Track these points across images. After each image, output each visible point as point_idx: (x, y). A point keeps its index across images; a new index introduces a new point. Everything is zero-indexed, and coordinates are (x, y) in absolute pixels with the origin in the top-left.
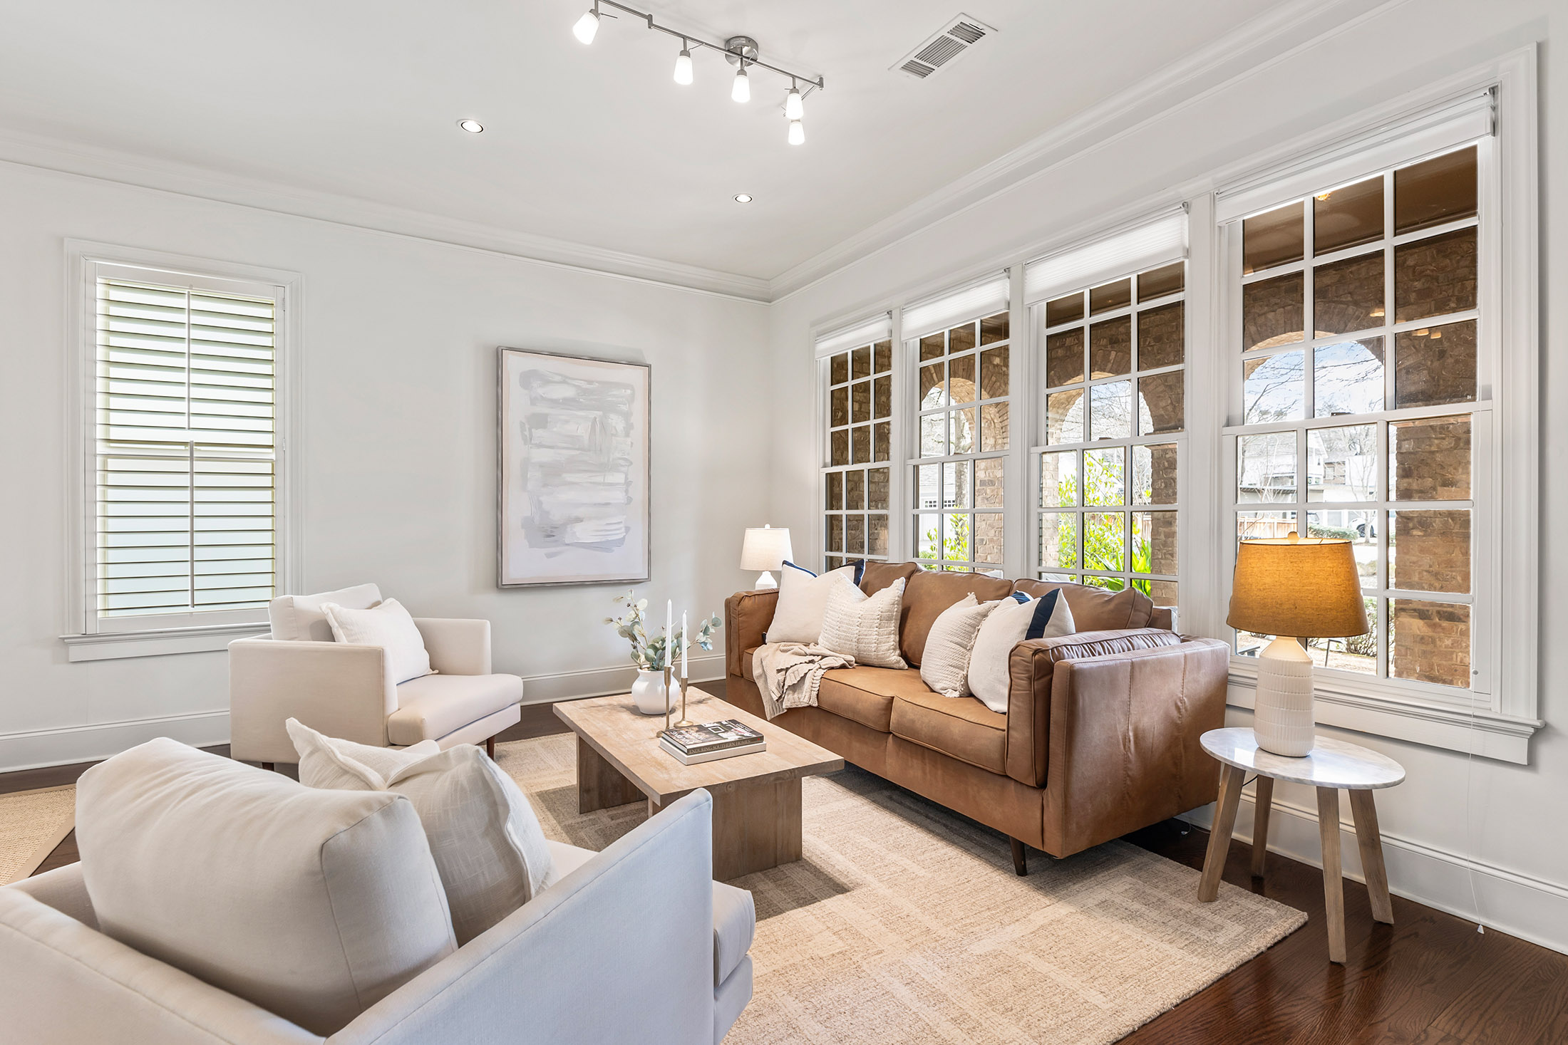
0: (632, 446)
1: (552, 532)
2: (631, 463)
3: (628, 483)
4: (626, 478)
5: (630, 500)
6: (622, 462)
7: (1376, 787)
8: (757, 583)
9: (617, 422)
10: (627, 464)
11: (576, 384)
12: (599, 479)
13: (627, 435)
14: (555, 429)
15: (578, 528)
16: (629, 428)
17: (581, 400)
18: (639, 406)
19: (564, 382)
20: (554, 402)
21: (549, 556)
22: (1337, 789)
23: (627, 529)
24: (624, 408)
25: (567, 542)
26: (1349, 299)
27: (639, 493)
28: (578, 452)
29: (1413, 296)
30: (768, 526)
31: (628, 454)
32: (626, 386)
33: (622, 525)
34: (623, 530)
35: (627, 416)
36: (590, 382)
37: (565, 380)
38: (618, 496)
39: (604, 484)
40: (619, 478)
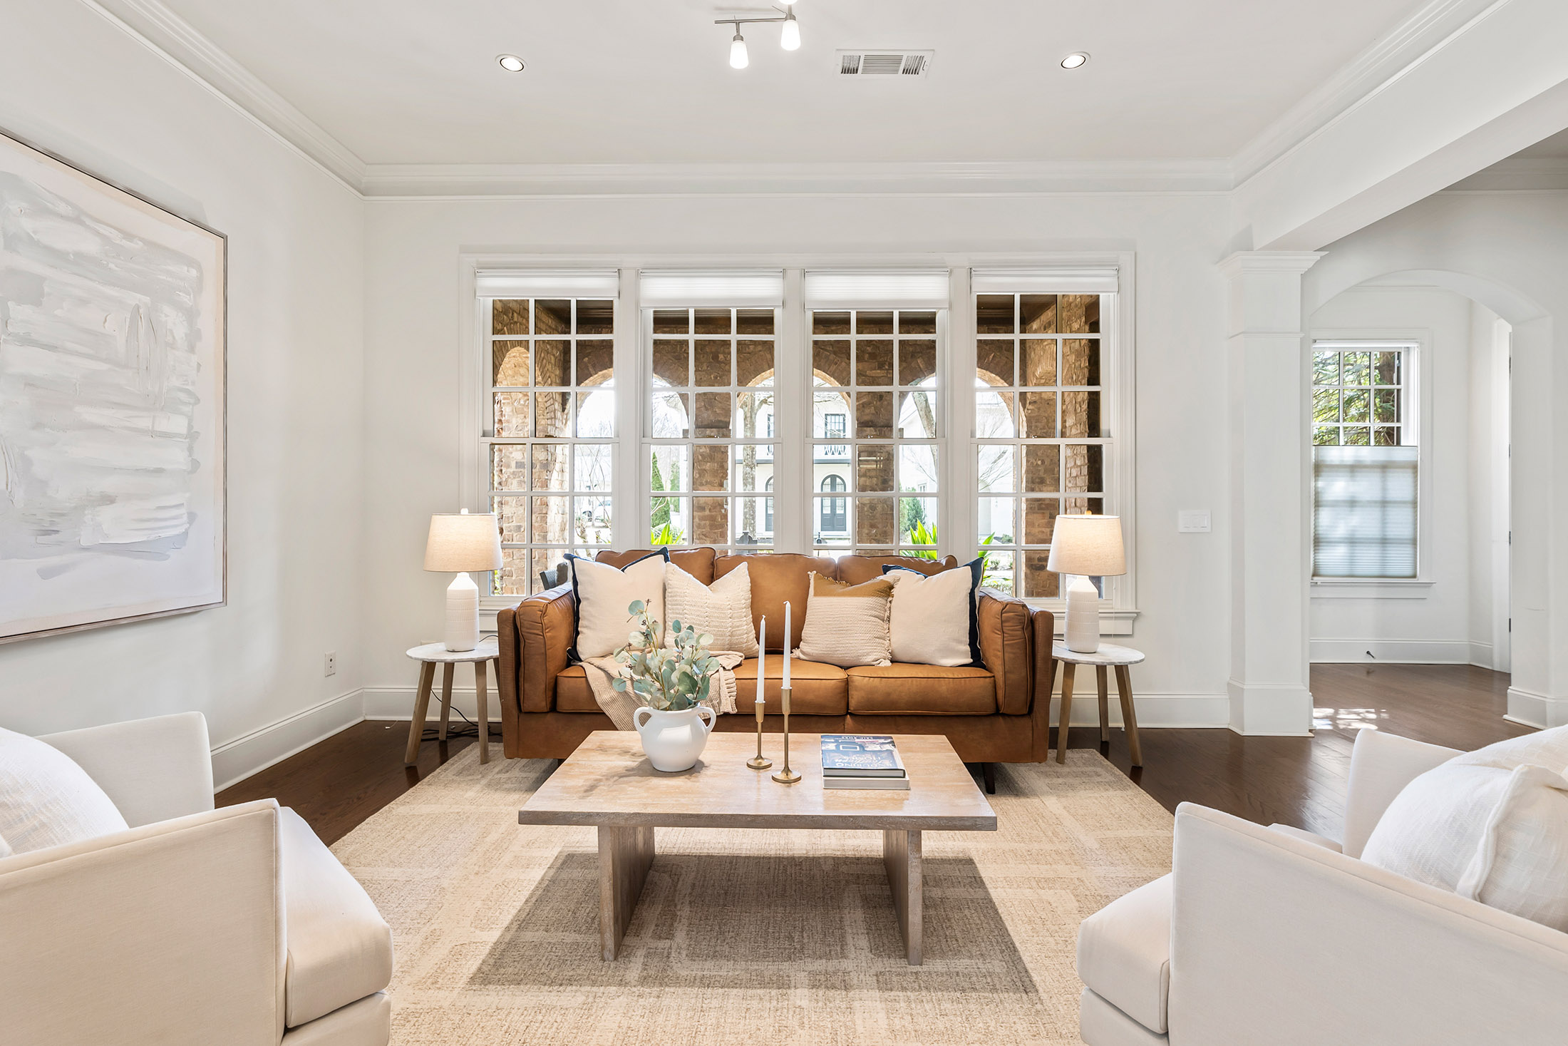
0: (198, 370)
1: (52, 523)
2: (198, 401)
3: (192, 435)
4: (190, 427)
5: (195, 465)
6: (183, 396)
7: (1131, 663)
8: (449, 588)
9: (173, 321)
10: (192, 401)
11: (101, 231)
12: (144, 422)
13: (192, 349)
14: (58, 312)
15: (106, 515)
16: (194, 338)
17: (112, 266)
18: (209, 301)
19: (77, 220)
20: (57, 256)
21: (46, 574)
22: (1106, 666)
23: (192, 517)
24: (186, 299)
25: (84, 543)
26: (831, 349)
27: (210, 456)
28: (105, 366)
29: (867, 356)
30: (465, 511)
31: (193, 383)
32: (191, 262)
33: (183, 511)
34: (185, 518)
35: (191, 315)
36: (128, 236)
37: (78, 218)
38: (176, 457)
39: (153, 433)
40: (177, 424)
